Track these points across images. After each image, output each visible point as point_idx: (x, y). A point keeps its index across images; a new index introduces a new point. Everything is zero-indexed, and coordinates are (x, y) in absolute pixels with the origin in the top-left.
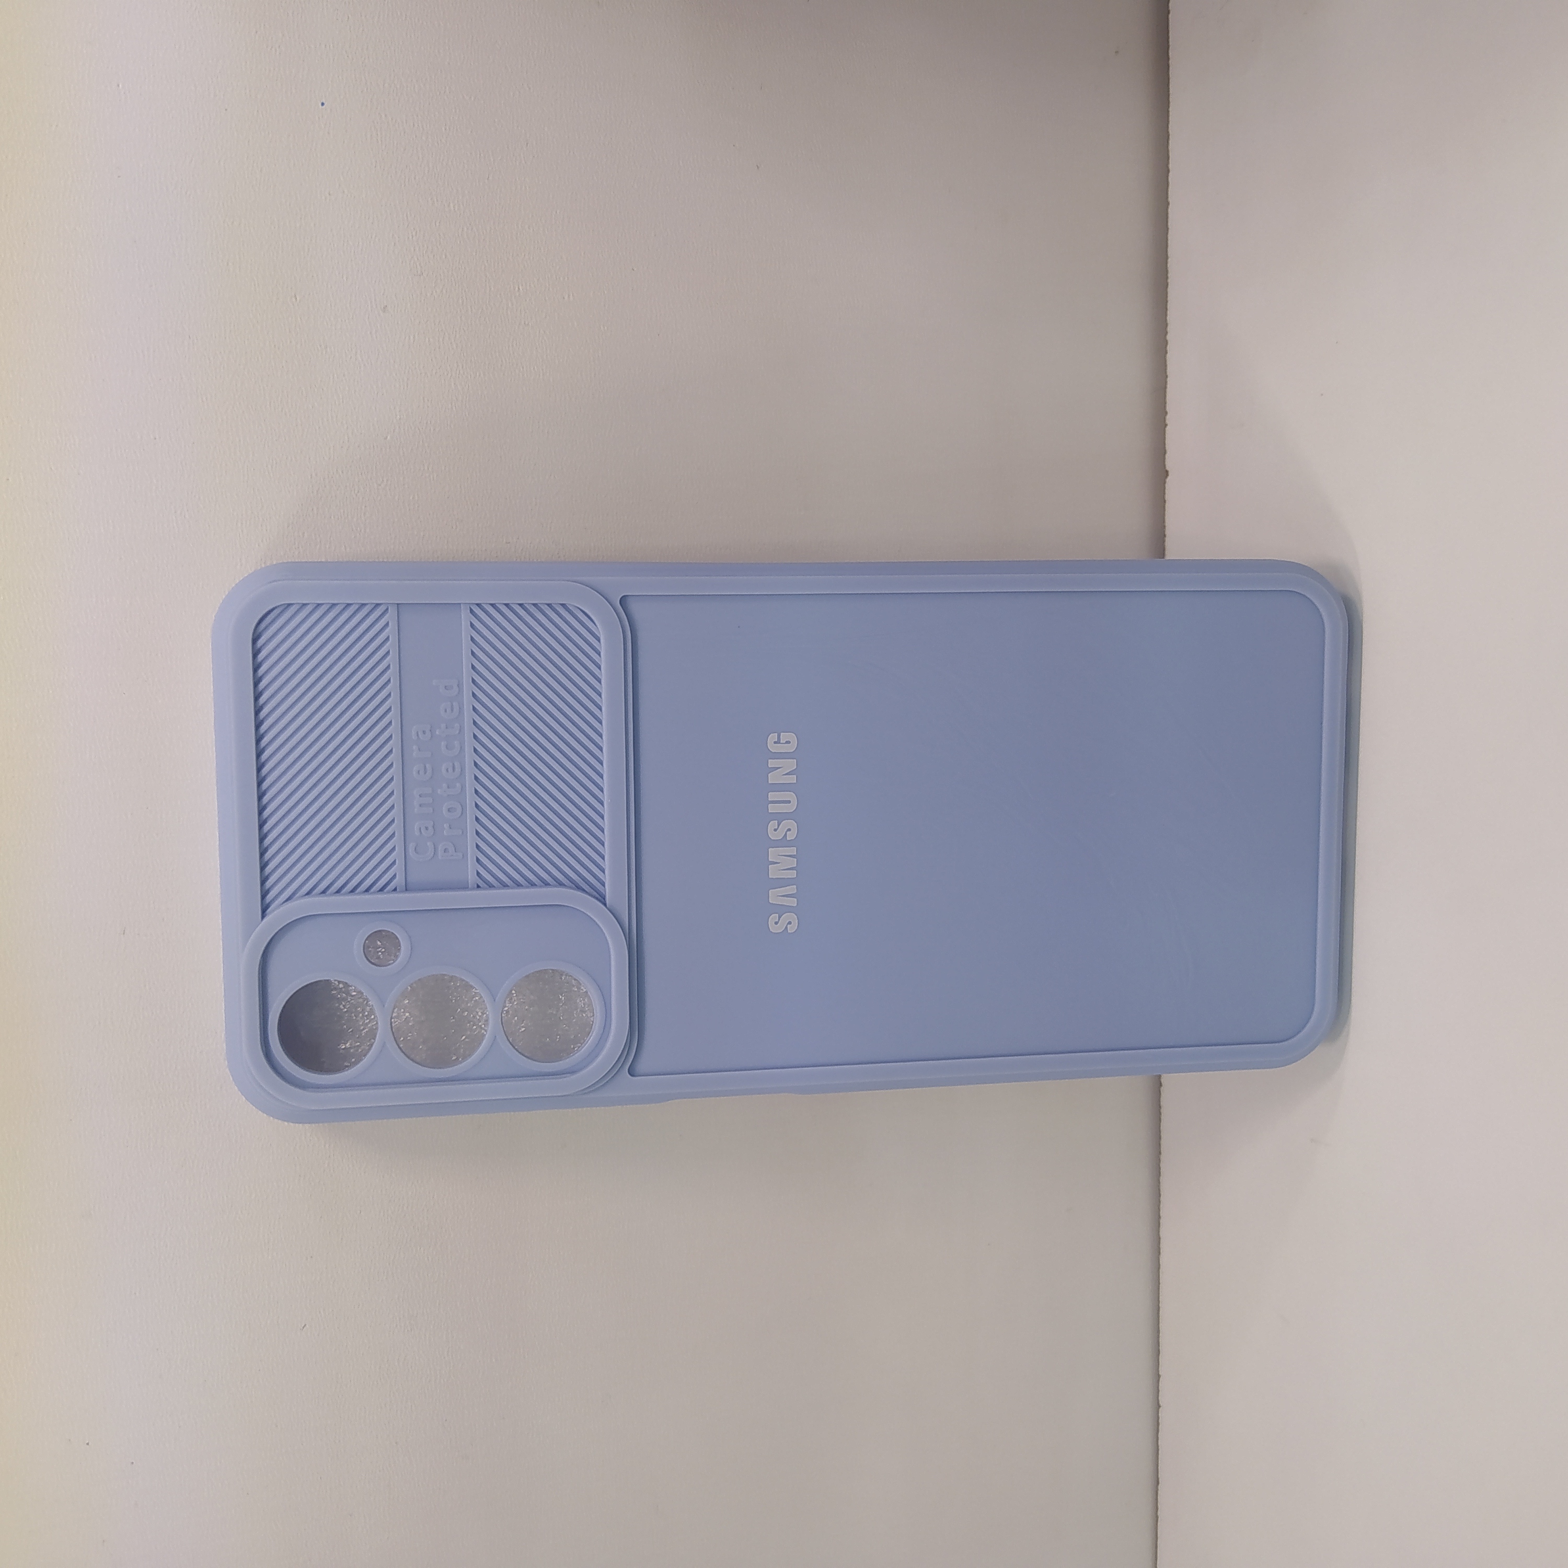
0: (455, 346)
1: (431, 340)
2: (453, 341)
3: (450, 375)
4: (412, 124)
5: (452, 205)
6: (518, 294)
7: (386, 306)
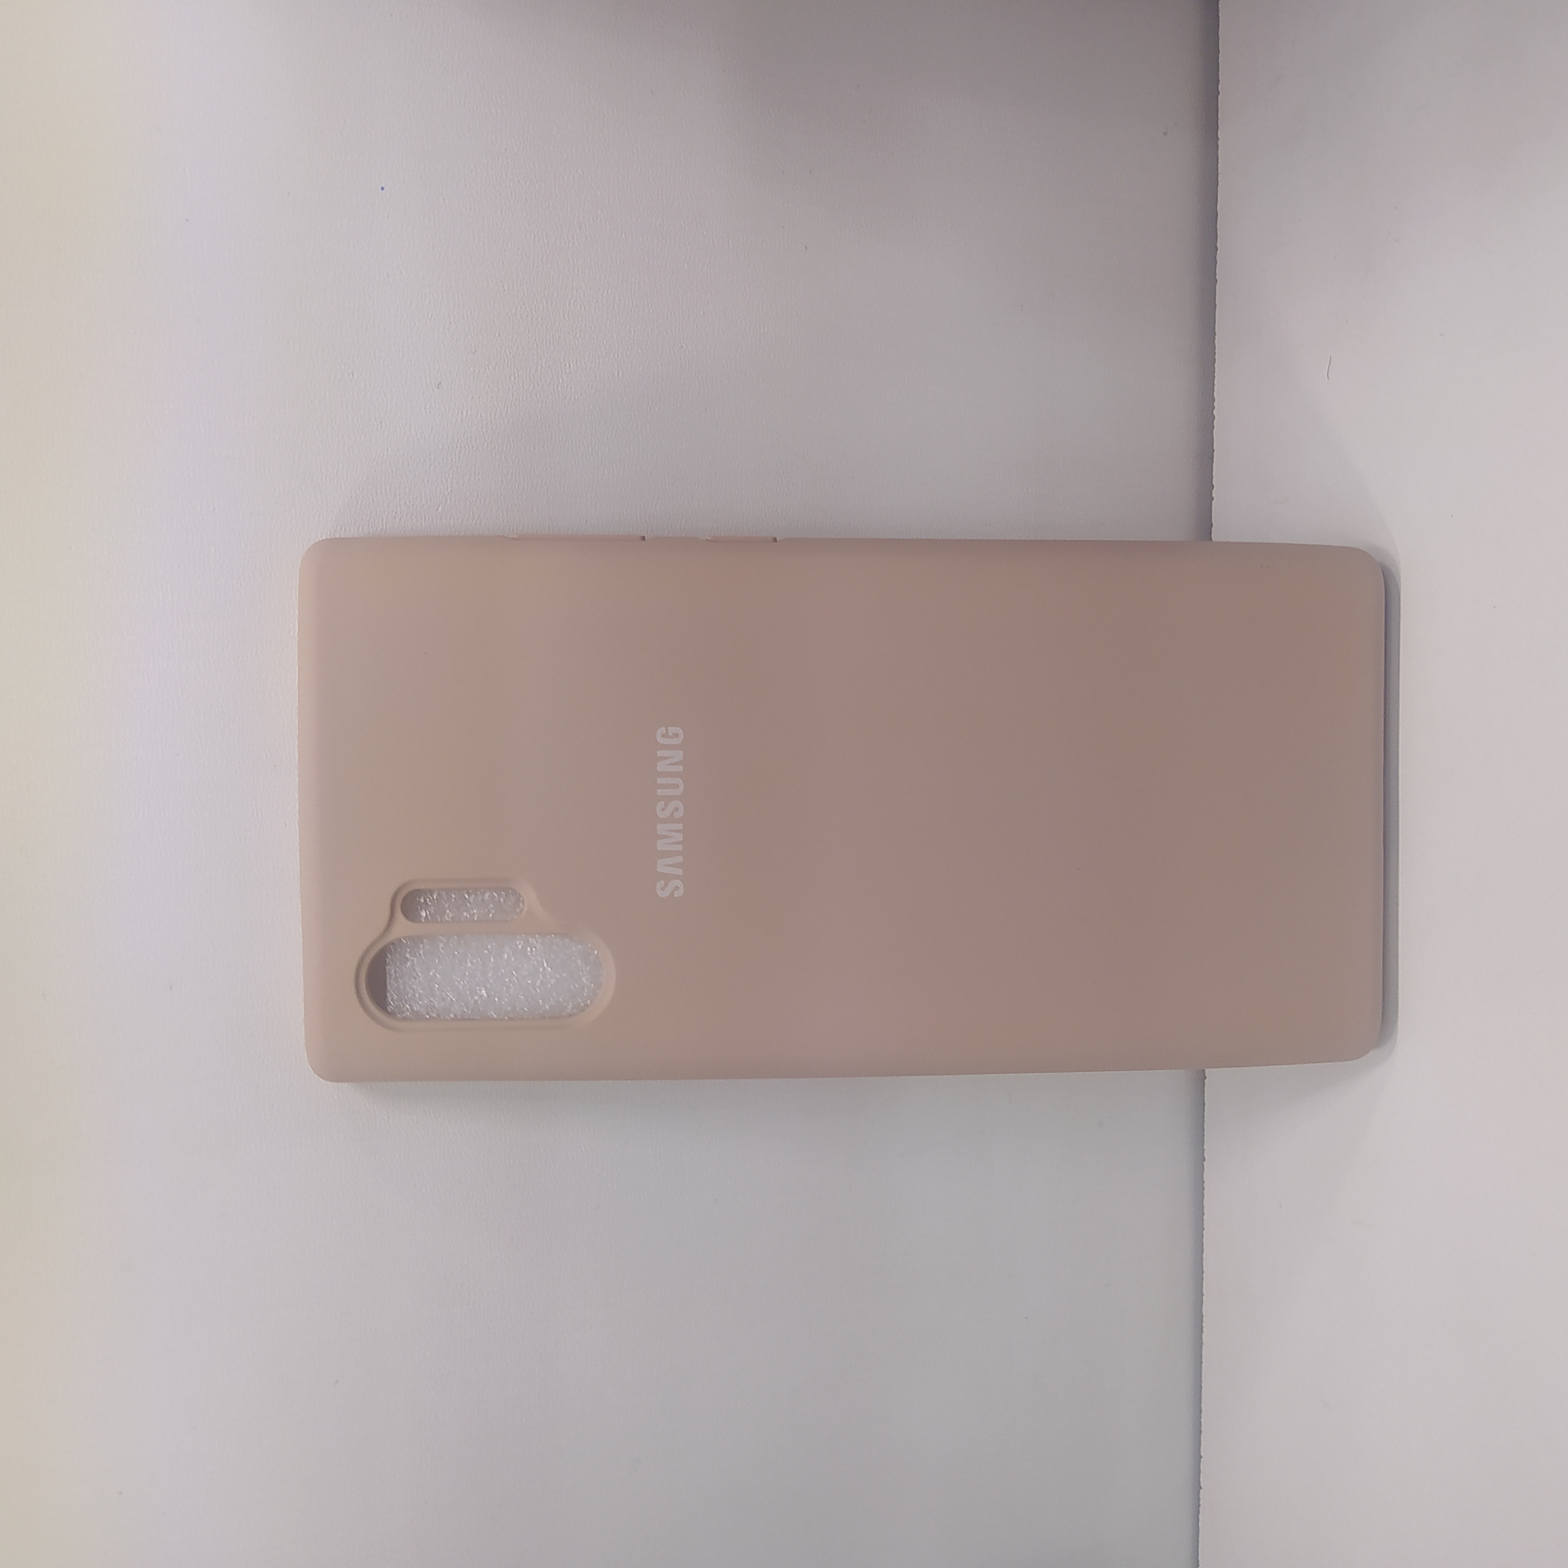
0: (506, 421)
1: (483, 415)
2: (504, 414)
3: (501, 448)
4: (468, 208)
5: (506, 287)
6: (568, 371)
7: (440, 383)
